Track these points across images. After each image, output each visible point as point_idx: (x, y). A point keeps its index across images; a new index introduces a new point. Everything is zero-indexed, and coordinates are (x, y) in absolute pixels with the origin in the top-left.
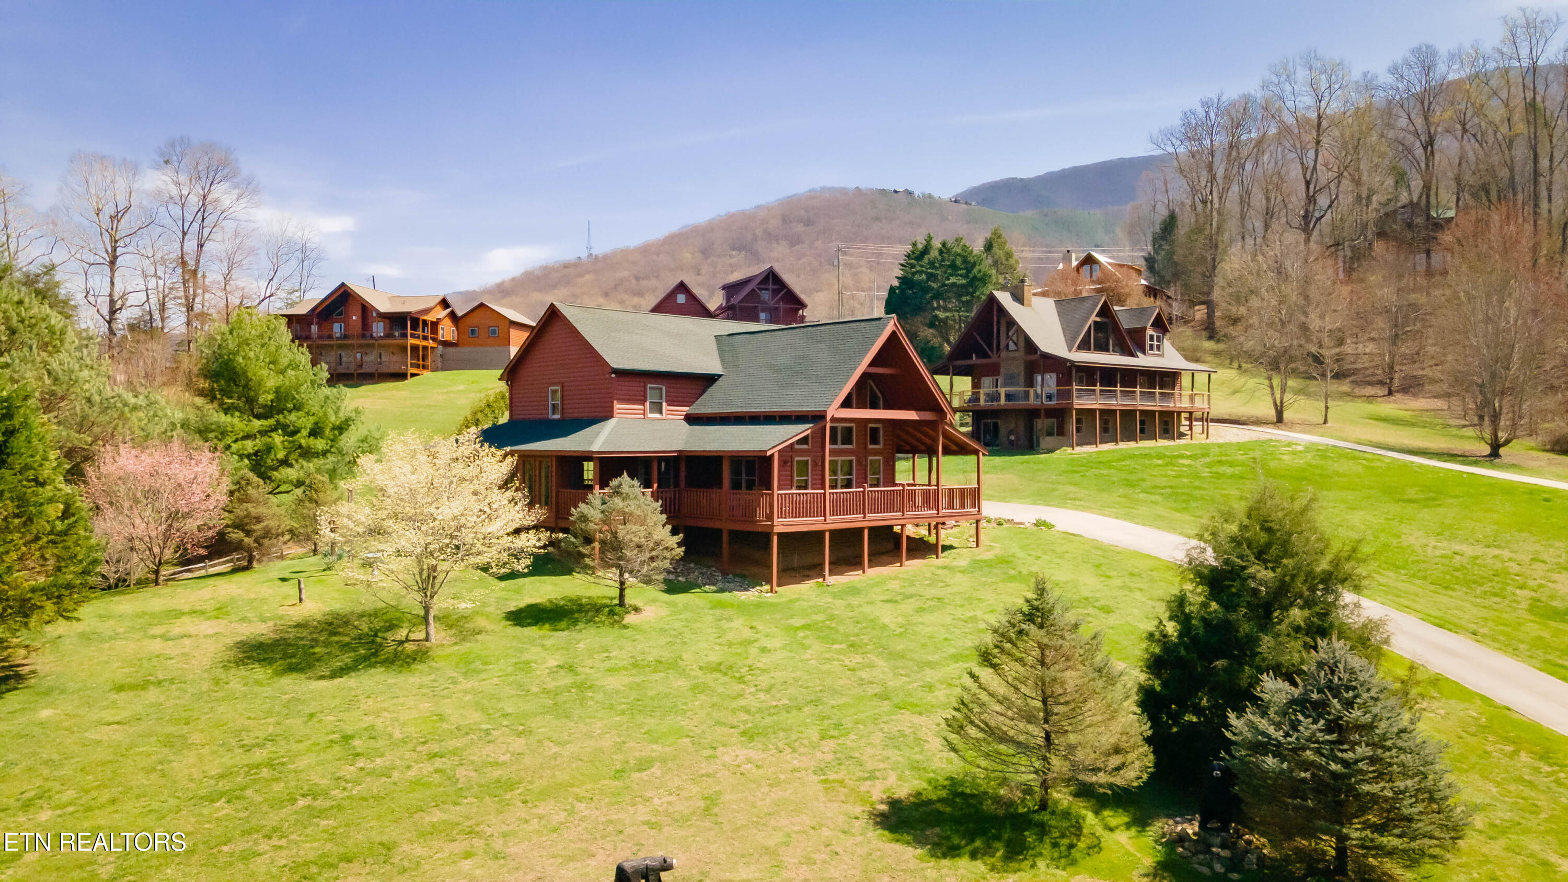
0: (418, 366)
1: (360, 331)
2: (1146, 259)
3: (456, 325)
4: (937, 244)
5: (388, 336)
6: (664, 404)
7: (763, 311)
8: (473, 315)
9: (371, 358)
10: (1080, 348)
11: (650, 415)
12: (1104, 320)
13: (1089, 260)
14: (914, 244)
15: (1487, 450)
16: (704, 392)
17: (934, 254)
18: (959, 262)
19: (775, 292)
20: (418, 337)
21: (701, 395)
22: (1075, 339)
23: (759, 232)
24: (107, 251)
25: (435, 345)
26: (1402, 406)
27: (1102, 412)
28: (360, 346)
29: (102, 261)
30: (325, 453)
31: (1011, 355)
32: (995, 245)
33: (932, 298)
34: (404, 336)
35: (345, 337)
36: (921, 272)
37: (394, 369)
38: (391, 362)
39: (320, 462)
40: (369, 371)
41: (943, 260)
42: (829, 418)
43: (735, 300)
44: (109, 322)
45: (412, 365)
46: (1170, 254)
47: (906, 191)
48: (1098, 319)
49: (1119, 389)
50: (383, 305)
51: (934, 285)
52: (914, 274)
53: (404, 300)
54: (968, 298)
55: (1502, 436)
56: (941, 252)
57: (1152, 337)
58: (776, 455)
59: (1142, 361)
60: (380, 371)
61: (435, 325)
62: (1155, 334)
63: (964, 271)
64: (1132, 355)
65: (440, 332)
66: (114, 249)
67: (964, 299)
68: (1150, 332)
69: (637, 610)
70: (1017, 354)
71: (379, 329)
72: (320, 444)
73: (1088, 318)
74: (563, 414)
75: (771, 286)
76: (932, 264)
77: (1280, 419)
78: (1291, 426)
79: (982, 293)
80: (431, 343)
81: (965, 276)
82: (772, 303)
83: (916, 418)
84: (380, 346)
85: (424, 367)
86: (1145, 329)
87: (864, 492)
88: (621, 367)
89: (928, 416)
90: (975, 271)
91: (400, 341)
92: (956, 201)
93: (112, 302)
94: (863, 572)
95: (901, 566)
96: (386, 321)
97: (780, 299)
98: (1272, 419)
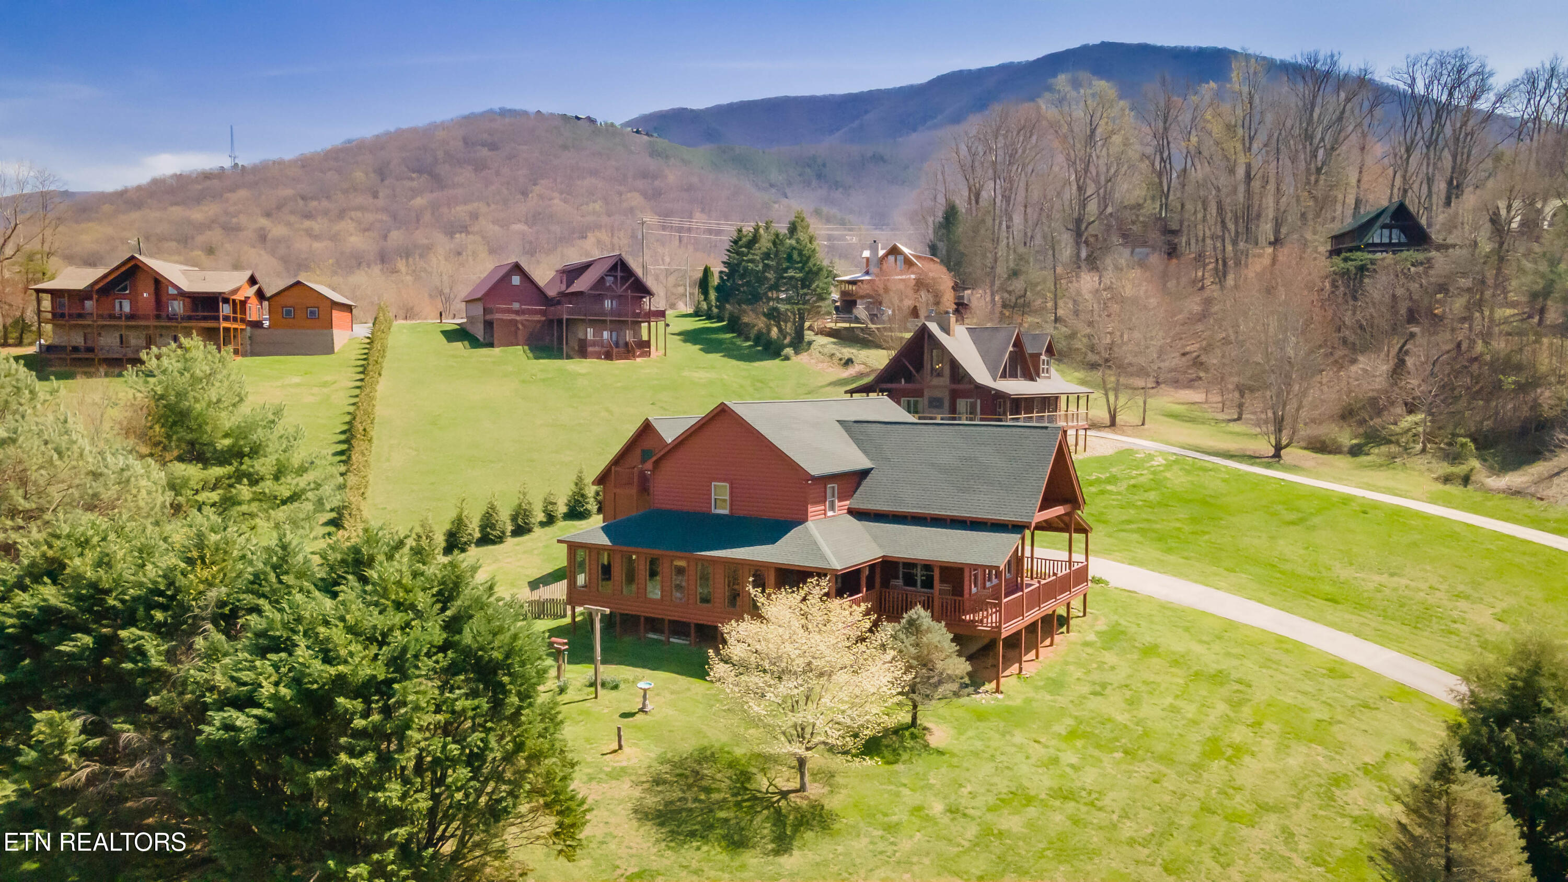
1: (153, 312)
2: (929, 246)
5: (190, 317)
6: (836, 501)
7: (609, 298)
8: (288, 294)
10: (1004, 376)
11: (829, 514)
12: (1016, 349)
13: (895, 251)
15: (1271, 451)
16: (859, 484)
17: (765, 243)
18: (794, 255)
19: (624, 280)
20: (229, 319)
22: (997, 368)
23: (440, 154)
25: (244, 327)
26: (1171, 399)
31: (936, 382)
32: (799, 228)
34: (214, 318)
35: (131, 317)
41: (777, 252)
42: (1032, 528)
47: (589, 118)
48: (1012, 349)
50: (180, 280)
53: (203, 275)
55: (1284, 442)
56: (773, 244)
57: (1044, 362)
59: (1041, 385)
61: (243, 303)
62: (1047, 359)
64: (1033, 379)
65: (249, 312)
68: (1043, 357)
70: (941, 381)
71: (177, 307)
75: (619, 274)
77: (1113, 423)
78: (1120, 429)
80: (240, 325)
82: (619, 291)
83: (1064, 512)
84: (177, 326)
86: (1041, 354)
89: (1068, 508)
90: (810, 264)
91: (211, 324)
94: (1037, 657)
95: (1051, 645)
96: (187, 300)
97: (627, 289)
98: (1108, 423)
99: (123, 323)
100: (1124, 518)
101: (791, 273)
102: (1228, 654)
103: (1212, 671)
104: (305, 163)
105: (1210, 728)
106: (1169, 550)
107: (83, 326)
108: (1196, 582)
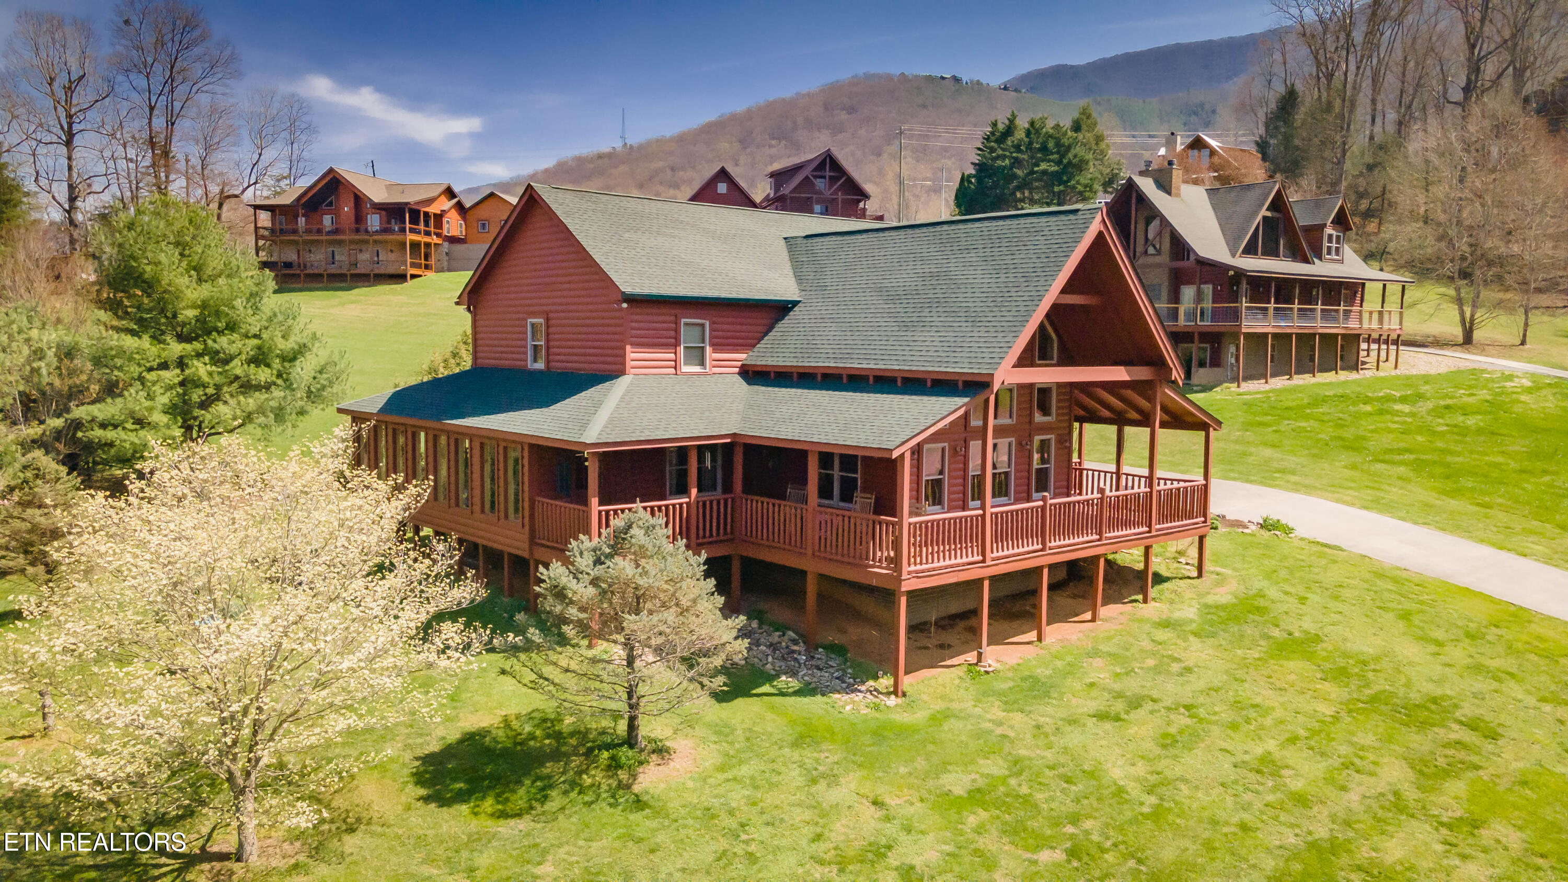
0: (418, 266)
1: (354, 226)
2: (1257, 143)
3: (464, 219)
4: (1022, 123)
5: (385, 231)
6: (708, 349)
7: (818, 203)
8: (482, 206)
9: (365, 256)
10: (1246, 251)
11: (685, 369)
12: (1276, 215)
13: (1197, 144)
14: (995, 124)
16: (770, 328)
17: (1020, 135)
18: (1051, 144)
19: (833, 180)
20: (419, 233)
21: (766, 334)
22: (1239, 238)
24: (62, 128)
25: (439, 241)
27: (1276, 336)
28: (352, 242)
29: (55, 139)
30: (267, 387)
31: (1150, 260)
32: (1083, 125)
33: (1019, 188)
34: (403, 230)
35: (336, 231)
36: (1003, 157)
37: (391, 270)
38: (389, 261)
39: (261, 396)
40: (363, 271)
41: (1031, 143)
42: (996, 386)
43: (786, 190)
44: (69, 212)
45: (413, 265)
46: (1288, 138)
47: (953, 77)
48: (1269, 214)
49: (1319, 307)
50: (377, 193)
51: (1019, 172)
52: (995, 159)
53: (402, 187)
54: (1062, 188)
56: (1028, 133)
57: (1330, 236)
58: (908, 455)
59: (1320, 269)
60: (376, 271)
61: (439, 217)
62: (1334, 233)
63: (1056, 156)
64: (1306, 260)
65: (445, 226)
66: (70, 125)
67: (1056, 189)
68: (1329, 231)
69: (661, 751)
70: (1158, 259)
71: (374, 221)
72: (263, 375)
73: (1255, 213)
74: (548, 362)
75: (828, 173)
76: (1017, 148)
77: (1468, 339)
78: (1483, 349)
79: (1078, 182)
80: (435, 239)
81: (1059, 163)
82: (828, 194)
83: (1126, 378)
84: (375, 242)
85: (427, 267)
86: (1325, 225)
87: (1043, 508)
88: (637, 291)
89: (1142, 373)
90: (1070, 155)
91: (399, 237)
92: (1006, 88)
93: (71, 187)
94: (1040, 639)
95: (1093, 620)
96: (384, 213)
97: (838, 189)
98: (1460, 340)
99: (324, 238)
100: (1402, 445)
101: (1043, 166)
102: (1477, 669)
103: (1416, 698)
104: (681, 139)
105: (1333, 818)
106: (1455, 493)
107: (296, 243)
108: (1482, 541)
